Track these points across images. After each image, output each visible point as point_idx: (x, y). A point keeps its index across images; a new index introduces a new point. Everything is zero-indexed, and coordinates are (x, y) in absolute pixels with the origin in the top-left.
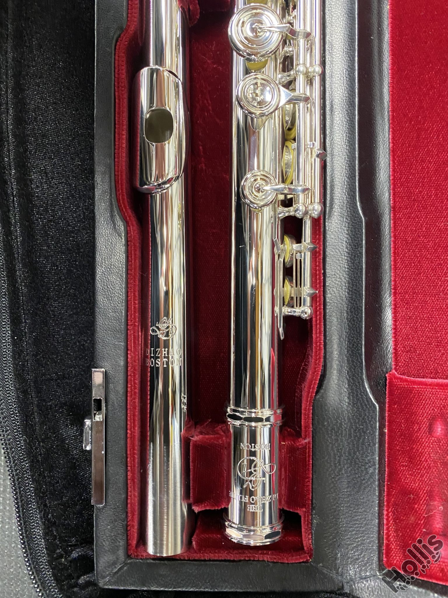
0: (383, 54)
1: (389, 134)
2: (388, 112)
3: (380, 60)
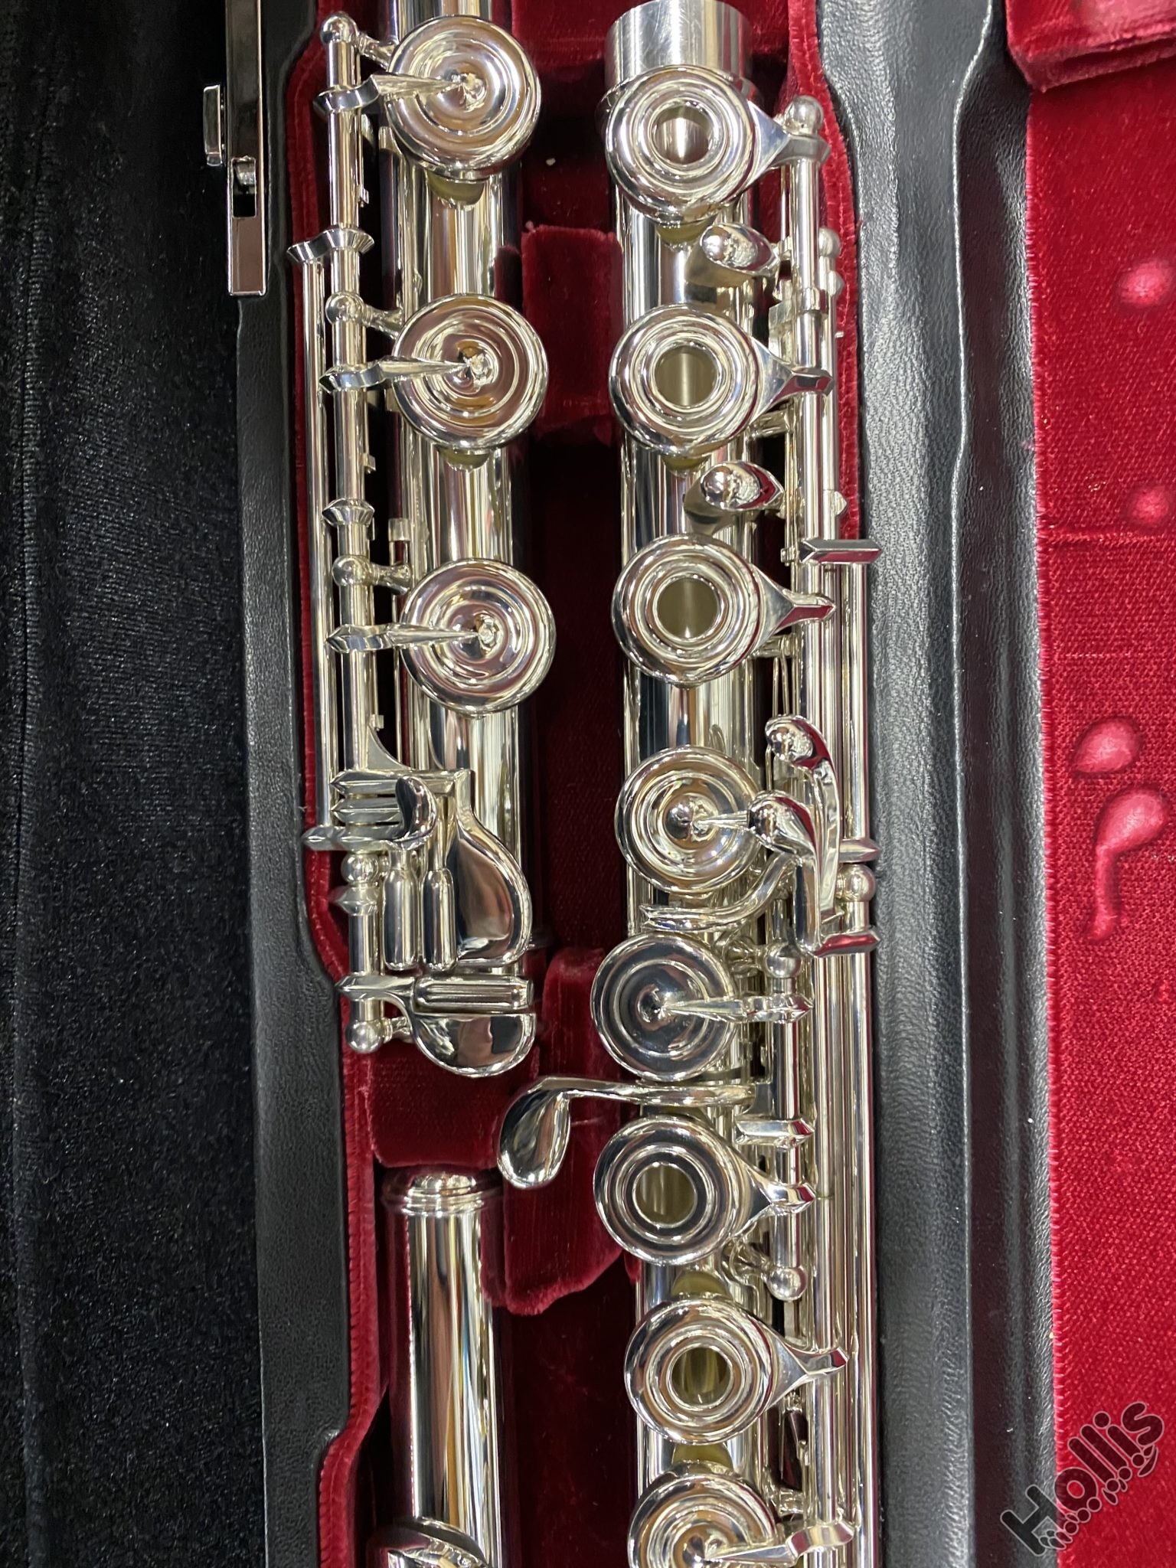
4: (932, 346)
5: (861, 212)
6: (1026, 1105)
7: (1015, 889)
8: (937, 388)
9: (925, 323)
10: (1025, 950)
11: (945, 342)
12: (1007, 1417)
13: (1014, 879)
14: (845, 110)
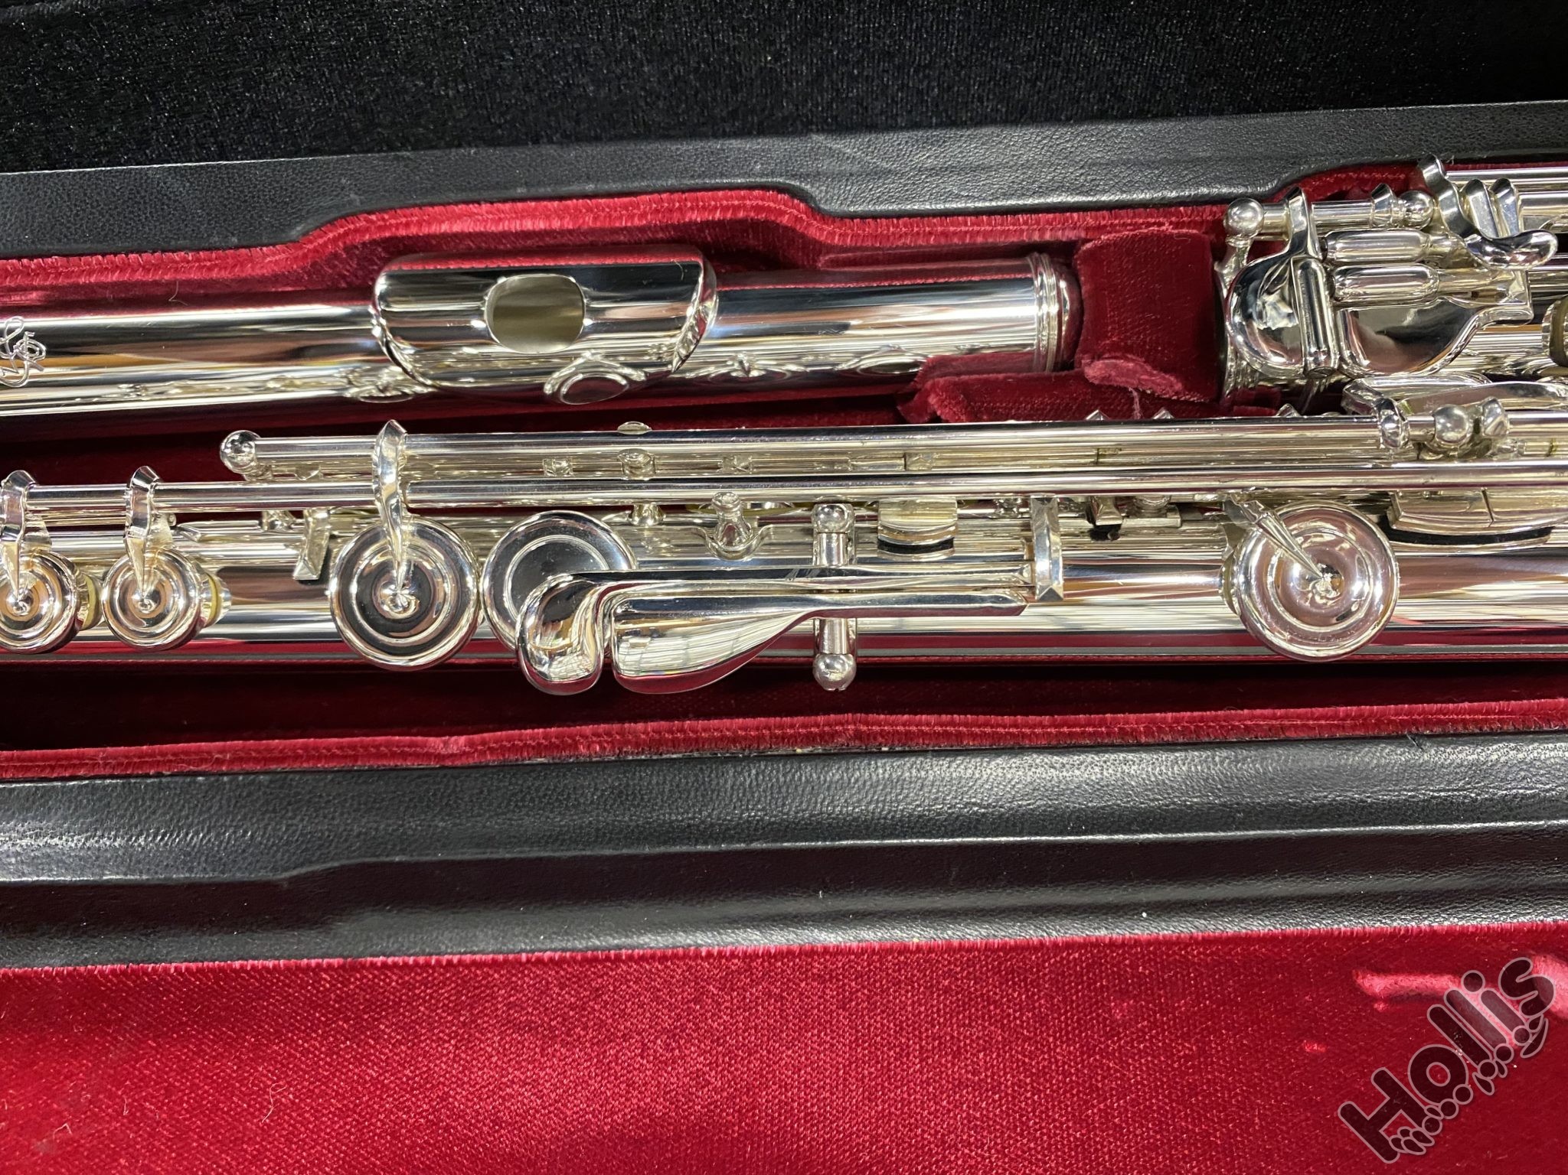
0: (781, 930)
1: (555, 950)
2: (619, 947)
3: (761, 920)
6: (1162, 909)
7: (1395, 893)
10: (1325, 905)
12: (837, 890)
13: (1405, 894)
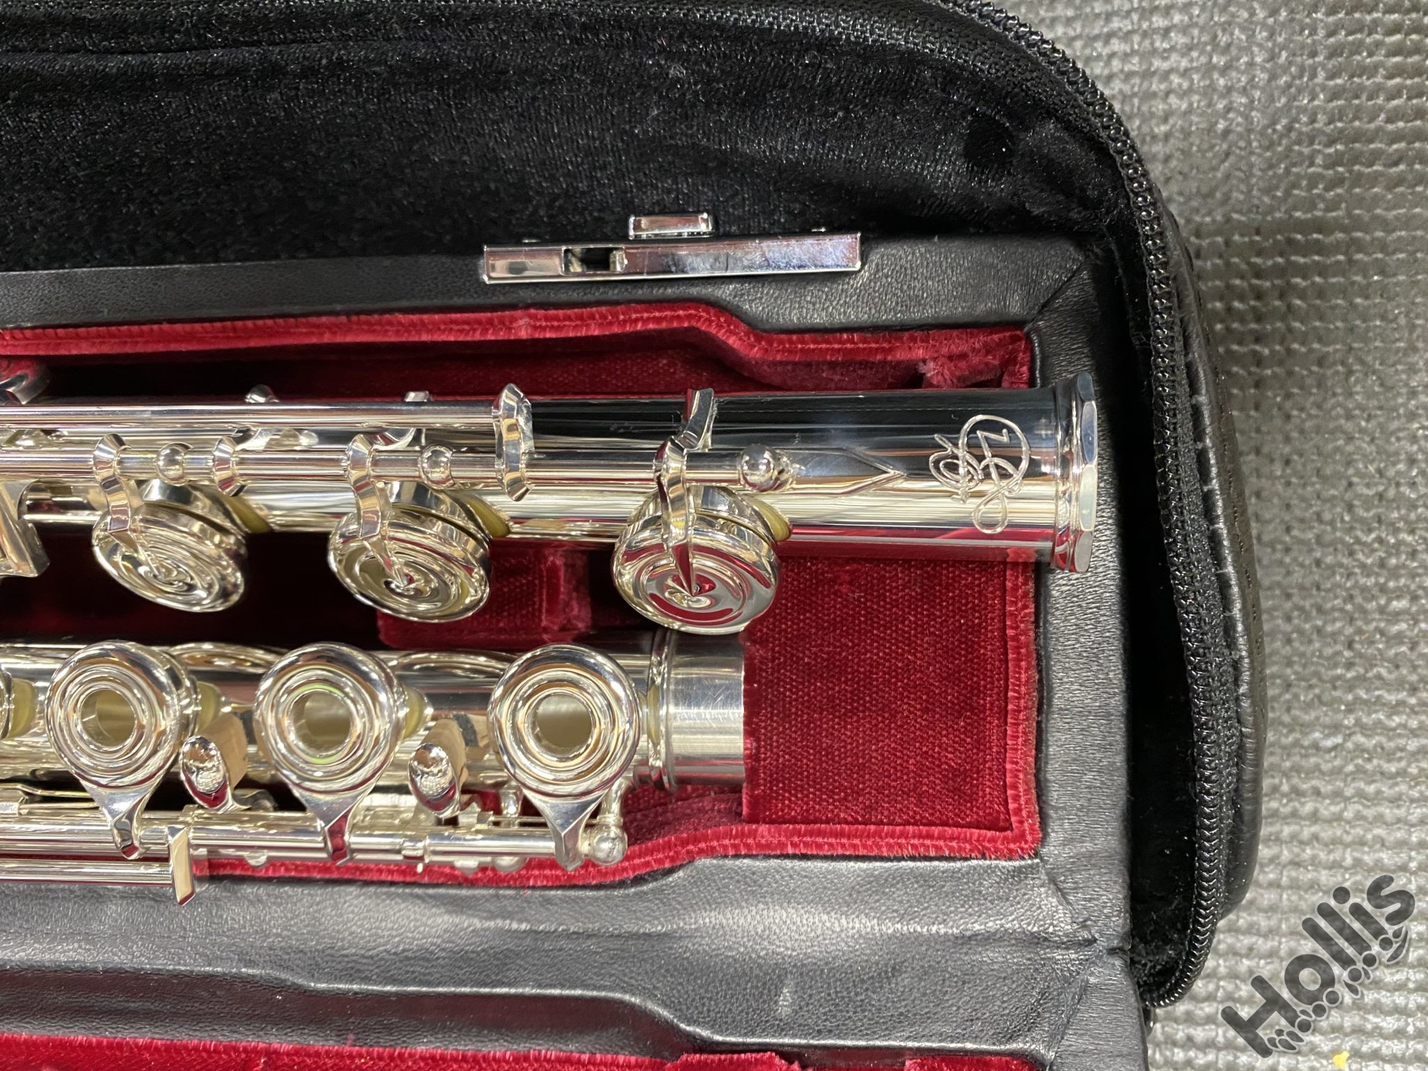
4: (407, 958)
5: (553, 892)
8: (364, 961)
9: (432, 953)
11: (407, 972)
14: (656, 880)
